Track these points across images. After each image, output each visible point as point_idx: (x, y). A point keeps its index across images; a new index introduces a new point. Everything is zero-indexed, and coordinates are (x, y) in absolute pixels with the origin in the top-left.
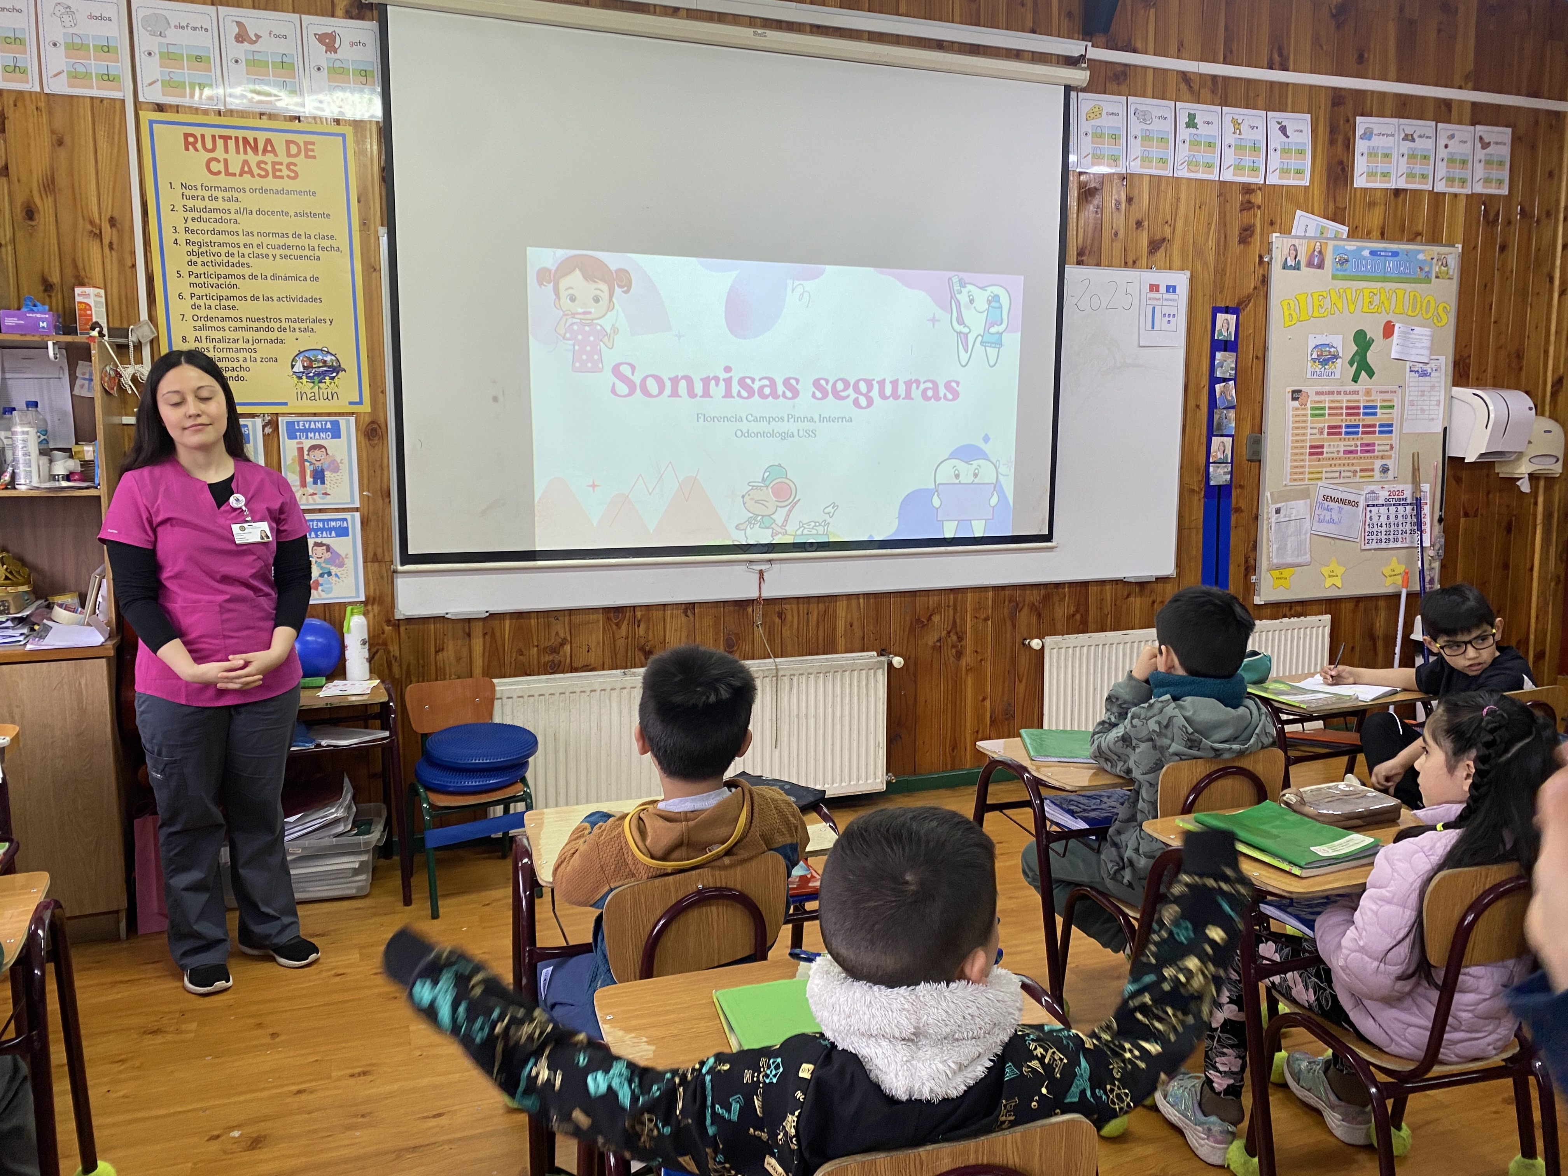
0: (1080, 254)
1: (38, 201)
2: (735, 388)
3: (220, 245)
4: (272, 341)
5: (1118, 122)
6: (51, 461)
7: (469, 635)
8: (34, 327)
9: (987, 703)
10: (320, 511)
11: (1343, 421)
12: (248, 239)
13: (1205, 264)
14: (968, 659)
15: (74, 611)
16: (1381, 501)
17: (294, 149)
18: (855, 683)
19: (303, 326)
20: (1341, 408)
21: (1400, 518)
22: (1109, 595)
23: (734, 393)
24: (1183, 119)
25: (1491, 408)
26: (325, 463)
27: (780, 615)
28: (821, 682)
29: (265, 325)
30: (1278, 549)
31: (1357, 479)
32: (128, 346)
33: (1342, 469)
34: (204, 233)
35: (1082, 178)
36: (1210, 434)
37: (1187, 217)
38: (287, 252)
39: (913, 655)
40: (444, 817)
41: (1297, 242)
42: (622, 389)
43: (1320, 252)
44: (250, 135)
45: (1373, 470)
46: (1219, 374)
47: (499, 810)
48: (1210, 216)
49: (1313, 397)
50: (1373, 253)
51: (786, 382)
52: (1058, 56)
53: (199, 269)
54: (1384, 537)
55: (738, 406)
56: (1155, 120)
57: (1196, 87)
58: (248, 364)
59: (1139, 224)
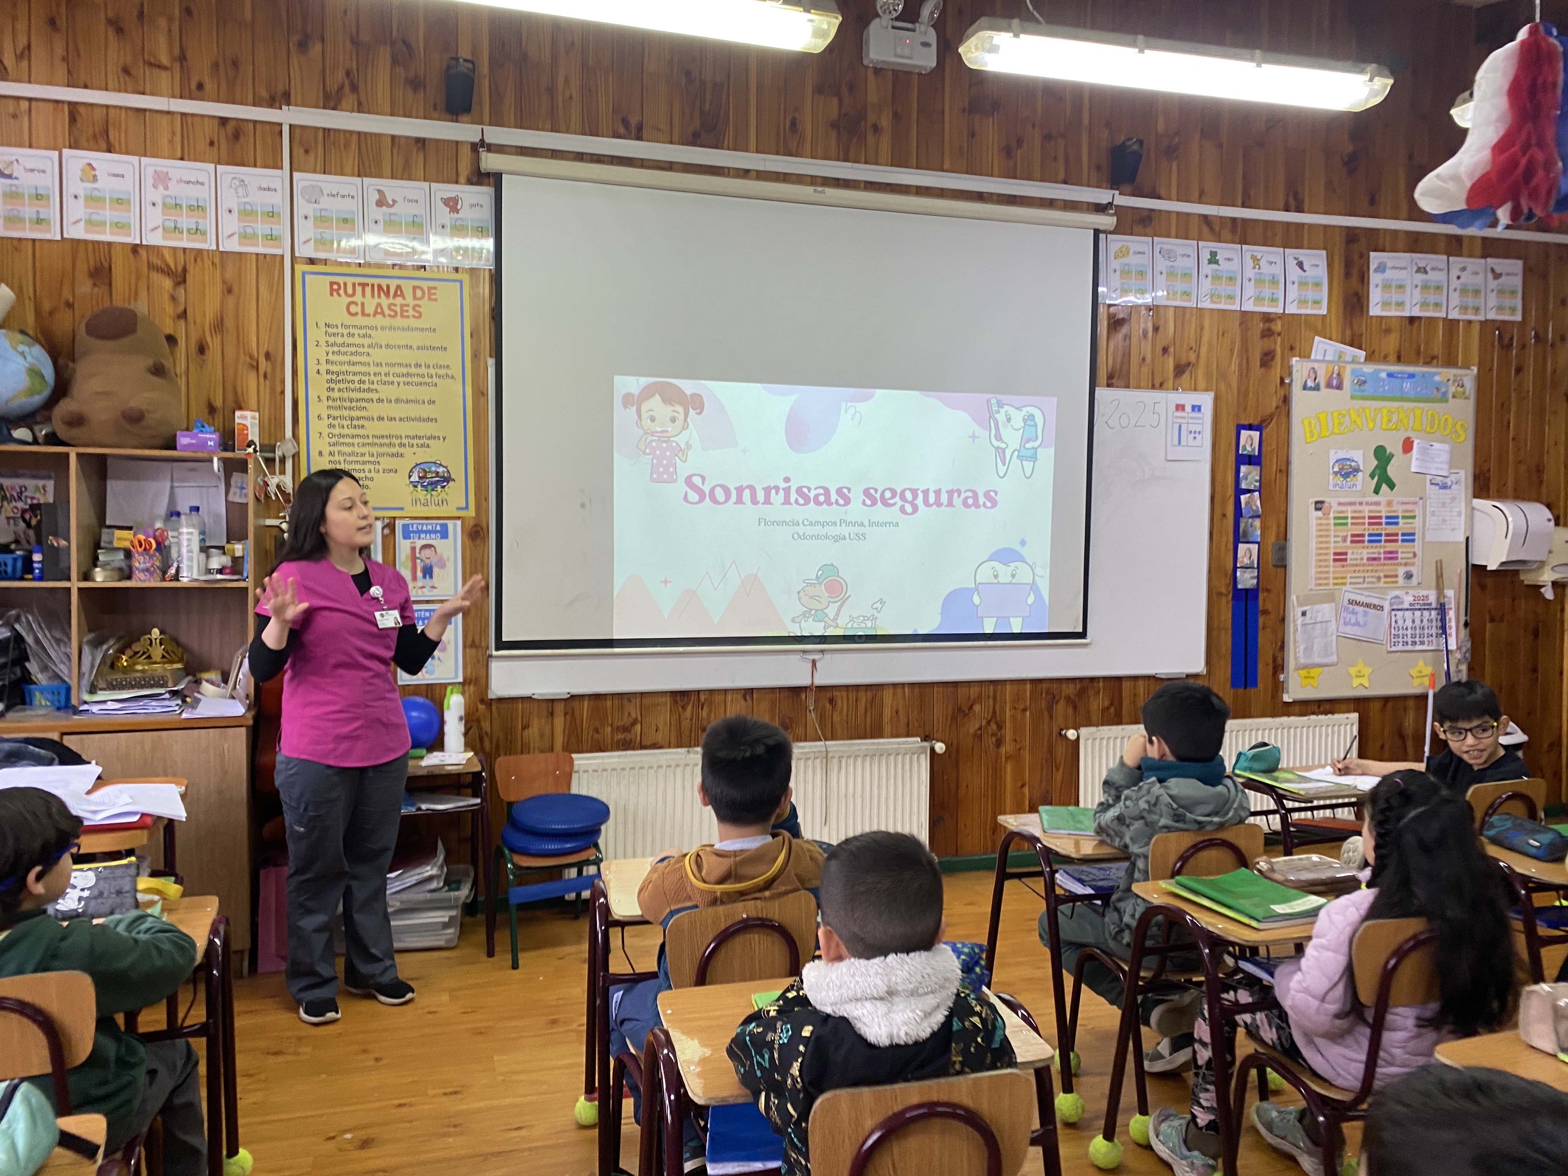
0: (1110, 377)
1: (208, 339)
2: (793, 496)
3: (354, 374)
4: (393, 455)
5: (1145, 260)
6: (208, 557)
7: (552, 714)
8: (203, 445)
9: (1026, 790)
10: (428, 602)
11: (1366, 530)
12: (377, 369)
13: (1229, 385)
14: (1008, 748)
15: (218, 686)
16: (1406, 606)
17: (419, 293)
18: (900, 765)
19: (421, 442)
20: (1364, 518)
21: (1425, 622)
22: (1141, 690)
23: (792, 500)
24: (1205, 256)
25: (1510, 519)
26: (434, 560)
27: (831, 701)
28: (868, 764)
29: (387, 441)
30: (1305, 650)
31: (1382, 585)
32: (274, 460)
33: (1366, 575)
34: (341, 363)
35: (1112, 309)
36: (1237, 541)
37: (1210, 343)
38: (410, 379)
39: (955, 742)
40: (525, 875)
41: (1316, 365)
42: (693, 496)
43: (1339, 375)
44: (384, 283)
45: (1396, 576)
46: (1243, 486)
47: (573, 873)
48: (1233, 342)
50: (1390, 375)
51: (839, 491)
52: (1088, 203)
53: (336, 394)
54: (1410, 640)
55: (796, 512)
56: (1179, 258)
57: (1217, 228)
58: (373, 474)
59: (1165, 350)
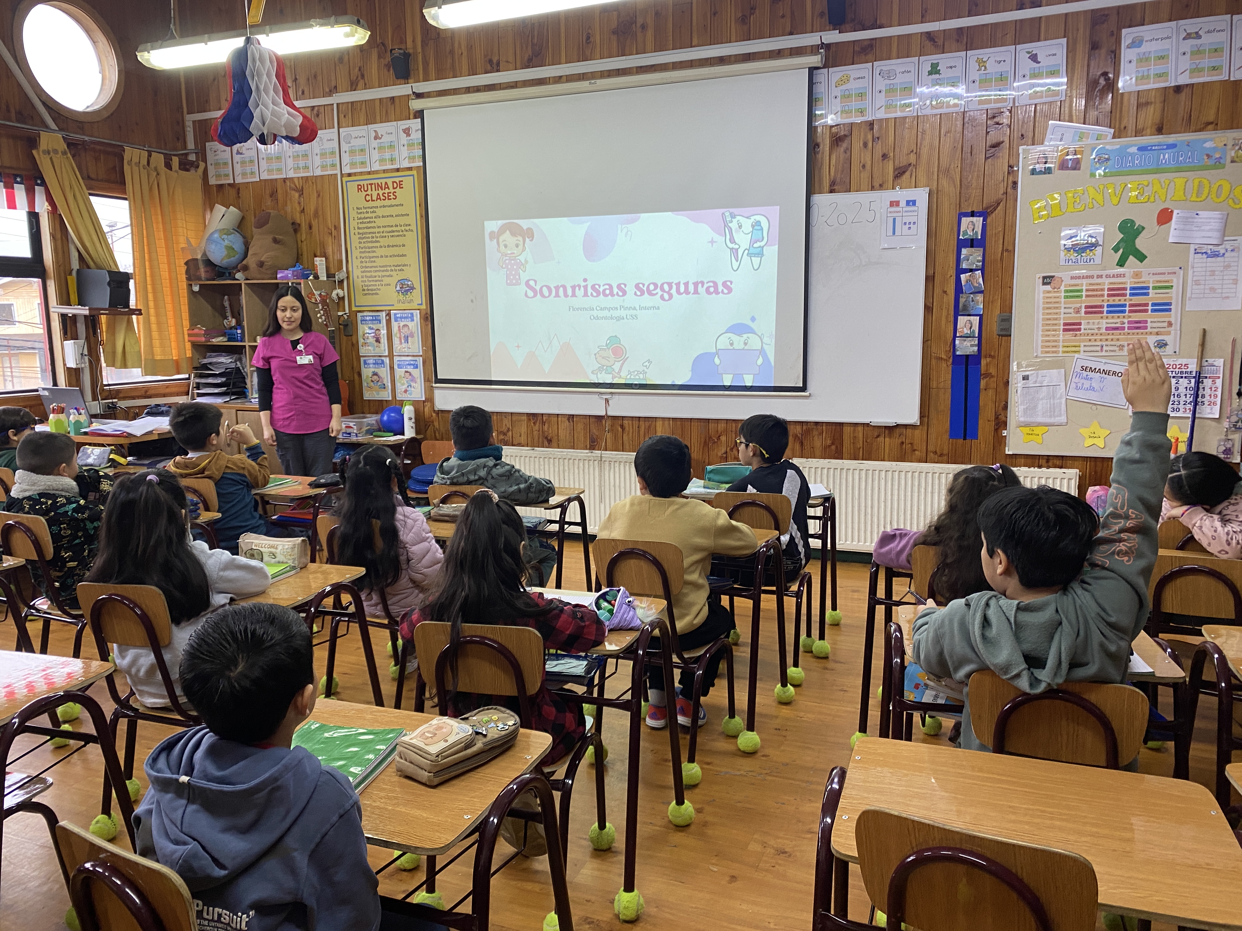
0: (830, 185)
1: (313, 221)
2: (590, 290)
3: (370, 233)
4: (388, 276)
5: (864, 83)
11: (1106, 301)
12: (379, 230)
19: (399, 268)
20: (1102, 290)
21: (1182, 390)
23: (589, 294)
24: (926, 68)
26: (408, 333)
27: (622, 426)
29: (385, 269)
30: (1027, 410)
33: (1104, 343)
35: (832, 128)
37: (931, 145)
38: (393, 234)
41: (1048, 150)
42: (530, 293)
44: (379, 181)
46: (964, 266)
48: (956, 140)
49: (1067, 281)
50: (1143, 148)
51: (619, 287)
52: (811, 46)
53: (362, 245)
55: (592, 301)
56: (899, 75)
57: (941, 41)
58: (380, 287)
59: (885, 156)
